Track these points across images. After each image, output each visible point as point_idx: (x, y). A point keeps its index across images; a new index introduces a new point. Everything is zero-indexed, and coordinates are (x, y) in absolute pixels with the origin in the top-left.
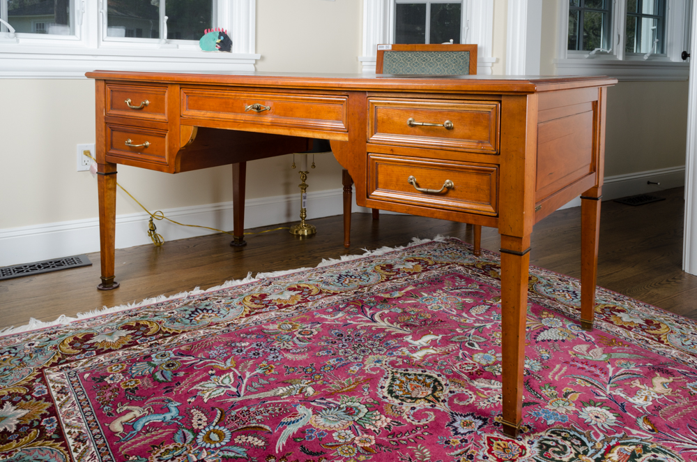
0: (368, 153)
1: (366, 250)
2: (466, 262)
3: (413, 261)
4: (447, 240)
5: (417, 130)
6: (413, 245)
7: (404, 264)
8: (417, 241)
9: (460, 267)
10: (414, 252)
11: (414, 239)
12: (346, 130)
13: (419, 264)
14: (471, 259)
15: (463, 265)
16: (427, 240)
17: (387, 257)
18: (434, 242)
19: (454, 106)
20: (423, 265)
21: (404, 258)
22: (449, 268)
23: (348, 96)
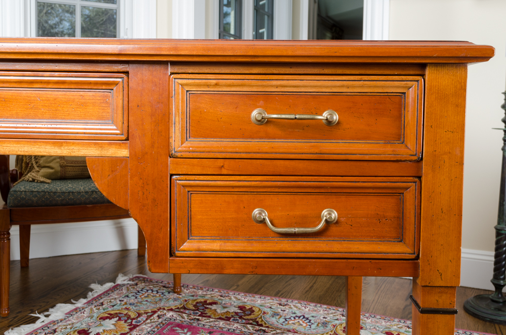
0: (172, 175)
1: (38, 315)
2: (172, 304)
3: (110, 319)
4: (132, 280)
5: (271, 129)
6: (96, 295)
7: (101, 325)
8: (98, 289)
9: (171, 313)
10: (102, 304)
11: (93, 286)
12: (124, 137)
13: (120, 319)
14: (175, 300)
15: (172, 310)
16: (109, 285)
17: (73, 320)
18: (118, 285)
19: (342, 86)
20: (126, 321)
21: (95, 315)
22: (159, 317)
23: (127, 73)
